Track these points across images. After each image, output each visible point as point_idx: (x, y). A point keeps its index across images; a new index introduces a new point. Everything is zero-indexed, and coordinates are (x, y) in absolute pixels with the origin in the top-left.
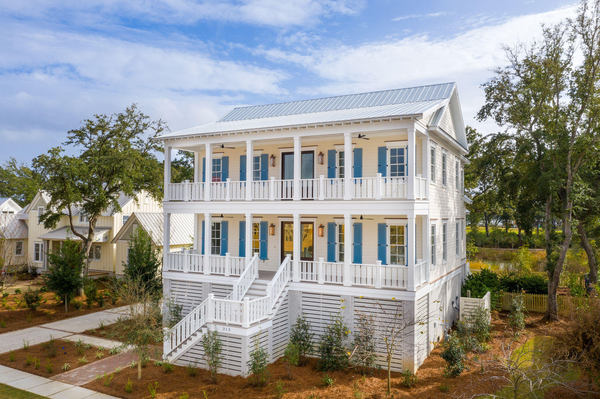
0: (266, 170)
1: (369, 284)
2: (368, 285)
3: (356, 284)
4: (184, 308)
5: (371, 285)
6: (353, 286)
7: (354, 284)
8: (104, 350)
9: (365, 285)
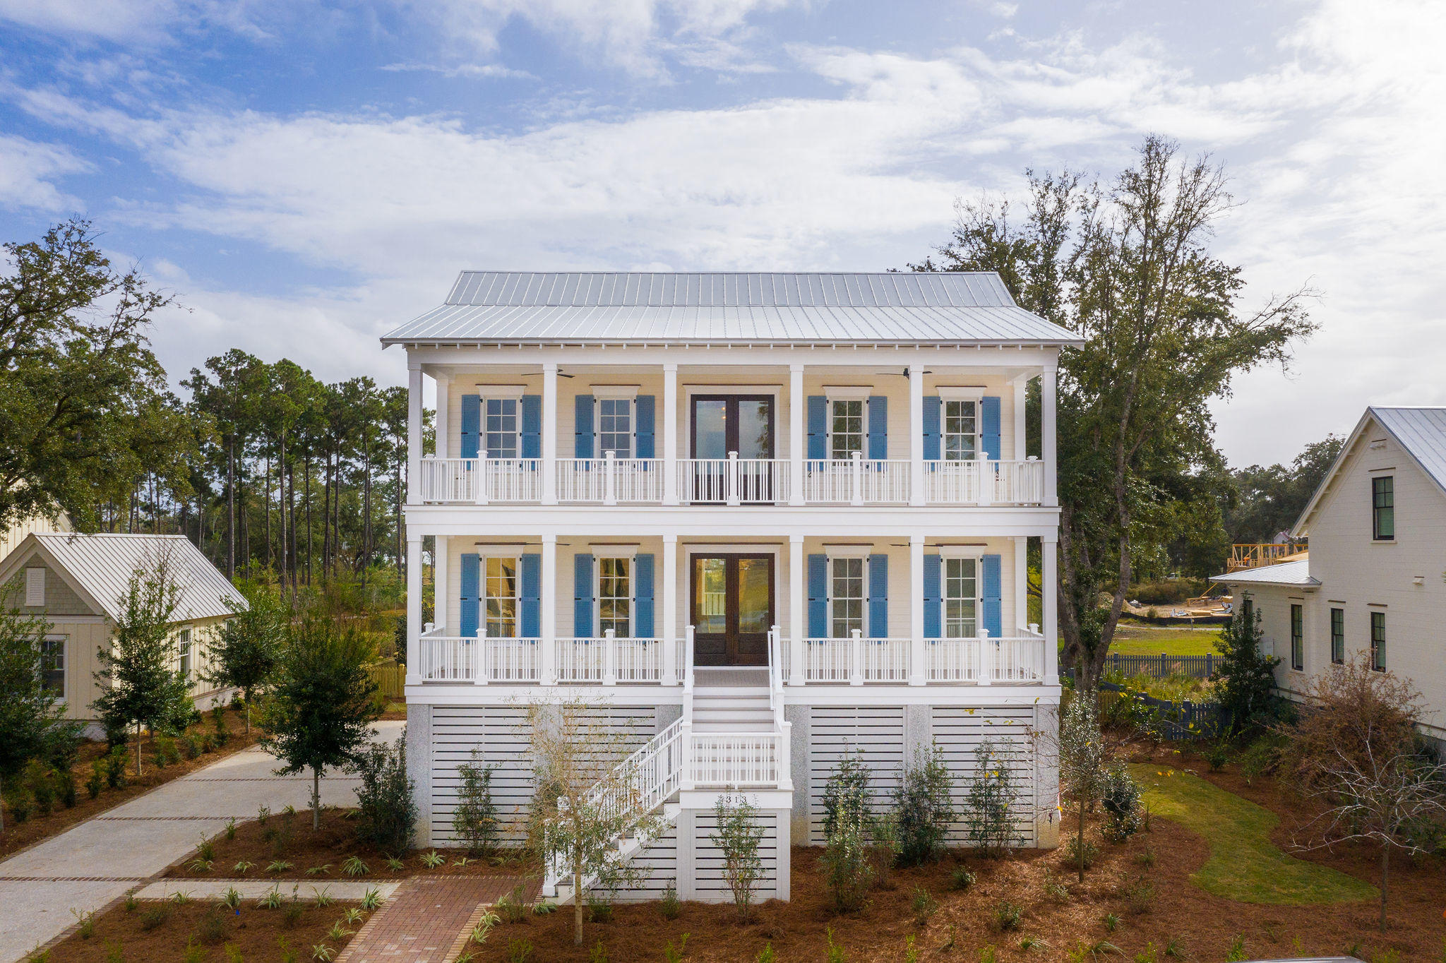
0: (649, 434)
1: (965, 679)
2: (960, 680)
3: (936, 680)
4: (494, 774)
5: (967, 680)
6: (929, 684)
7: (931, 680)
8: (330, 904)
9: (955, 680)
